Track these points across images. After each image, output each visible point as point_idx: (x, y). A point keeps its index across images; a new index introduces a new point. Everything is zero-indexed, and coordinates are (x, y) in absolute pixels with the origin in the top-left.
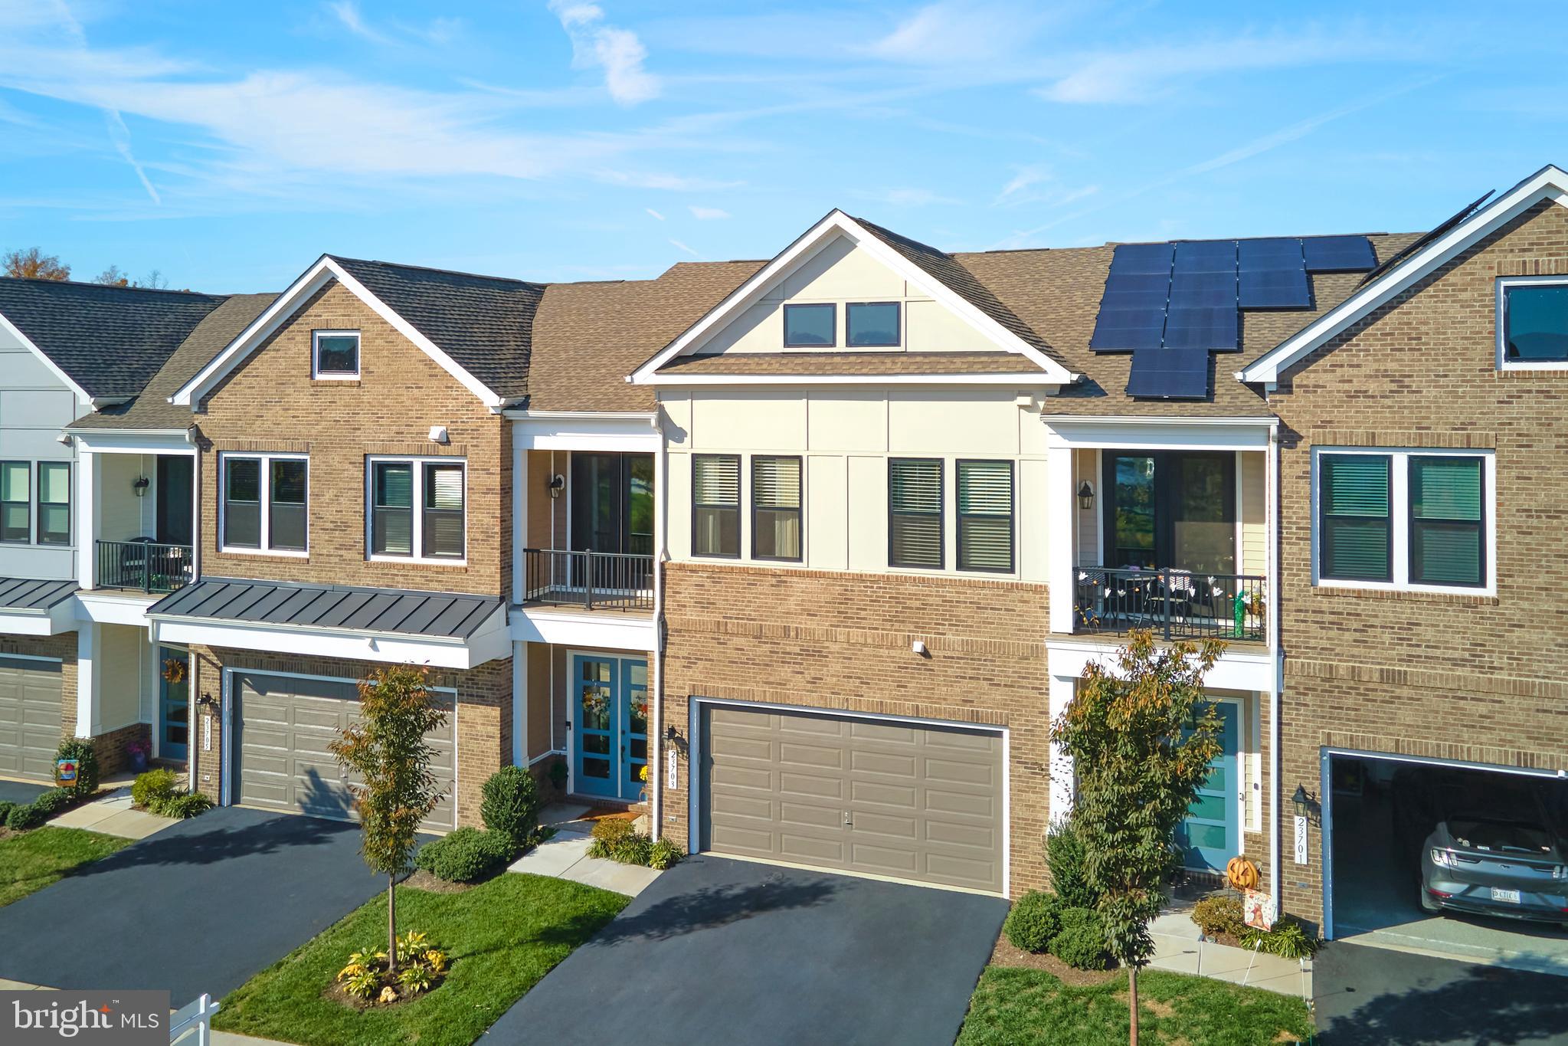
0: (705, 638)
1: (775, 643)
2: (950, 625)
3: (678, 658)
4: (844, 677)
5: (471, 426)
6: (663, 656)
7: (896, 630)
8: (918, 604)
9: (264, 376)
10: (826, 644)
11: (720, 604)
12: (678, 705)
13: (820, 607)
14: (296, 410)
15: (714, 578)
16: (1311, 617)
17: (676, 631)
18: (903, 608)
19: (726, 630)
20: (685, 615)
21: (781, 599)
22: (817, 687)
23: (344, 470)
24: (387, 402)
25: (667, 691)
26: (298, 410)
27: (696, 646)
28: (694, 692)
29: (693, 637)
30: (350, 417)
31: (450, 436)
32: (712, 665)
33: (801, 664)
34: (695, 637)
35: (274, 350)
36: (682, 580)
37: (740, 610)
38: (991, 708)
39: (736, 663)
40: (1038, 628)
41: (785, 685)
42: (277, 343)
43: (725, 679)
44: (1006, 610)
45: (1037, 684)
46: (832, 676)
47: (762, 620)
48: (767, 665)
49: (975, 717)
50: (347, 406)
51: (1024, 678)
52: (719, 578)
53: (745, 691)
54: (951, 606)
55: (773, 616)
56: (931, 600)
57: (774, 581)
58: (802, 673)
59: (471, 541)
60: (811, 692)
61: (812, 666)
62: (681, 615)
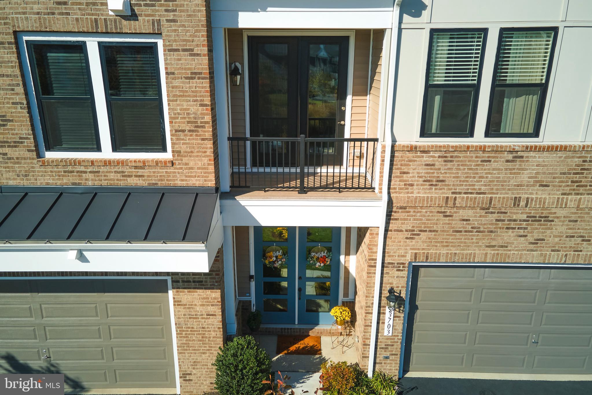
0: (431, 212)
1: (502, 213)
3: (401, 231)
6: (386, 230)
10: (553, 210)
11: (450, 181)
12: (398, 270)
13: (554, 178)
15: (446, 157)
17: (401, 208)
19: (454, 204)
20: (412, 193)
21: (515, 173)
22: (538, 247)
25: (388, 260)
27: (421, 220)
28: (415, 258)
29: (418, 212)
31: (135, 9)
32: (435, 235)
34: (420, 212)
36: (410, 161)
37: (470, 185)
39: (461, 232)
41: (507, 247)
43: (447, 246)
46: (555, 236)
48: (491, 232)
52: (452, 157)
53: (467, 254)
55: (504, 189)
57: (510, 157)
58: (526, 236)
59: (176, 132)
60: (532, 250)
61: (537, 229)
62: (408, 193)
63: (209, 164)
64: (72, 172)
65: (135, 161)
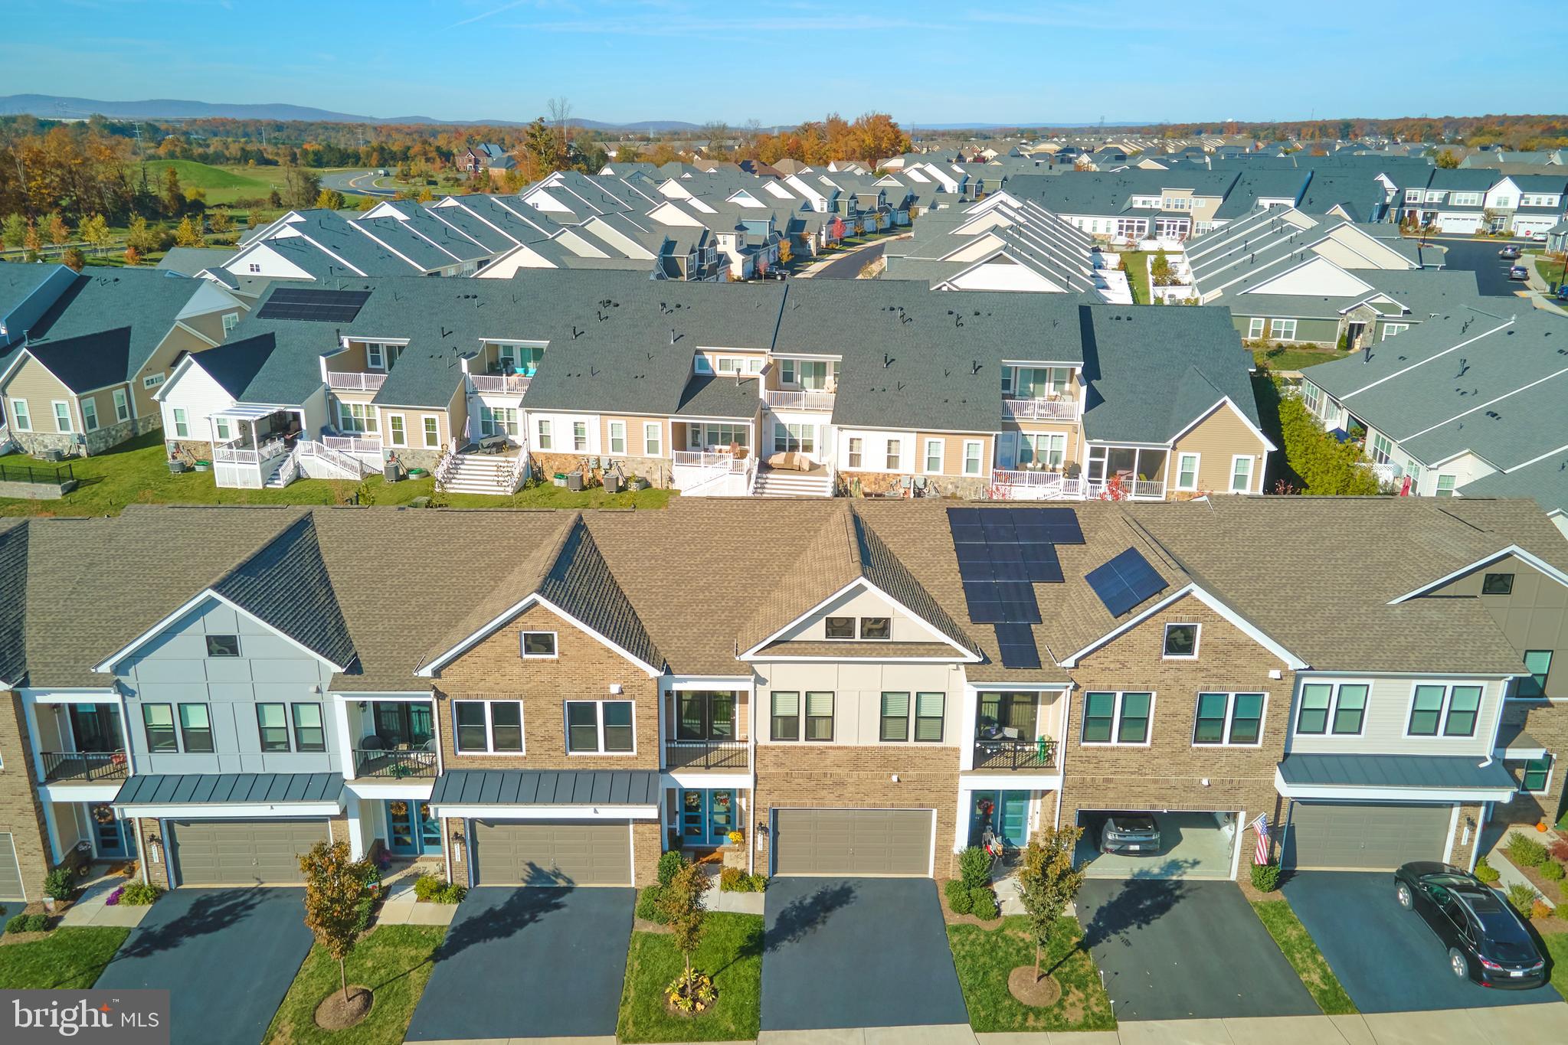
0: (779, 780)
1: (818, 781)
2: (911, 767)
3: (763, 791)
4: (855, 793)
5: (637, 684)
6: (755, 790)
7: (883, 771)
8: (895, 759)
10: (846, 779)
11: (788, 764)
12: (764, 814)
13: (844, 763)
15: (785, 751)
17: (762, 778)
18: (887, 760)
19: (791, 776)
20: (767, 770)
21: (822, 760)
22: (841, 799)
23: (551, 708)
24: (578, 671)
25: (757, 806)
26: (513, 675)
27: (774, 784)
28: (774, 806)
29: (772, 781)
30: (553, 680)
31: (624, 690)
32: (782, 793)
33: (833, 789)
35: (493, 642)
36: (766, 753)
37: (799, 767)
38: (932, 801)
39: (797, 791)
40: (954, 768)
41: (824, 799)
42: (495, 638)
44: (939, 758)
45: (953, 792)
46: (849, 794)
47: (812, 771)
48: (814, 791)
50: (549, 673)
51: (947, 789)
52: (789, 751)
53: (802, 804)
54: (911, 758)
55: (818, 769)
56: (901, 757)
58: (833, 793)
59: (639, 744)
60: (838, 801)
61: (839, 789)
64: (581, 762)
65: (616, 757)
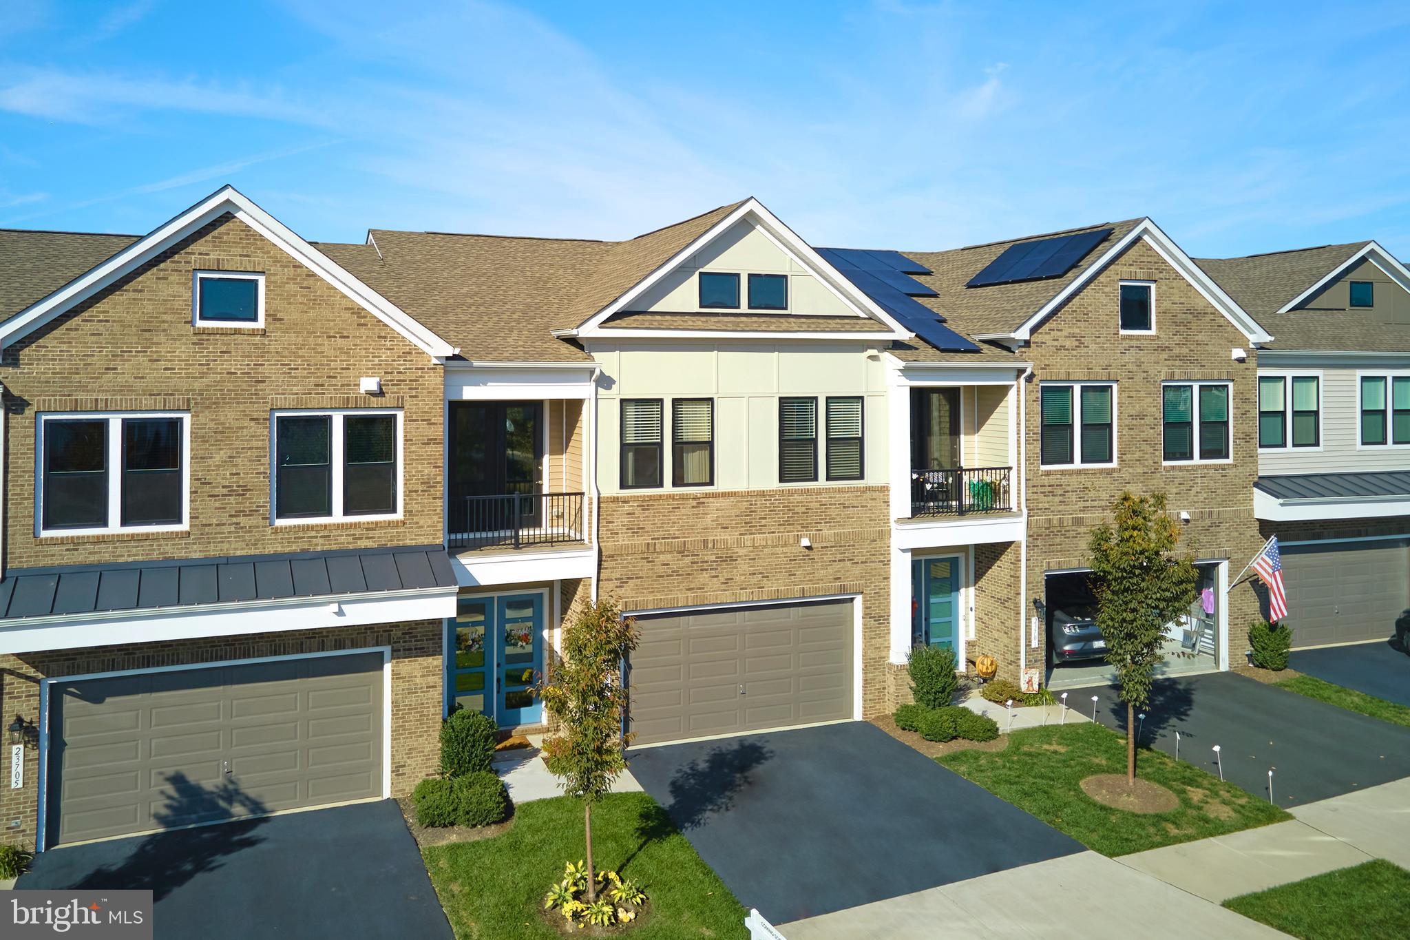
0: (636, 559)
2: (825, 523)
3: (611, 580)
4: (750, 574)
5: (409, 375)
6: (598, 580)
7: (788, 532)
9: (118, 321)
10: (736, 550)
11: (649, 528)
13: (731, 520)
14: (171, 361)
15: (643, 506)
16: (1040, 489)
17: (610, 556)
18: (793, 513)
19: (655, 549)
20: (618, 541)
21: (700, 518)
23: (243, 428)
24: (300, 352)
26: (174, 361)
27: (628, 567)
28: (626, 608)
29: (625, 560)
30: (252, 369)
31: (384, 388)
32: (641, 581)
33: (716, 569)
35: (134, 291)
36: (614, 511)
37: (666, 531)
38: (853, 581)
39: (663, 576)
40: (882, 518)
41: (703, 588)
42: (140, 282)
43: (653, 592)
44: (862, 507)
45: (882, 558)
46: (741, 575)
47: (685, 537)
48: (689, 574)
49: (843, 589)
50: (247, 356)
51: (874, 555)
52: (648, 505)
54: (826, 508)
55: (694, 533)
57: (694, 503)
58: (718, 576)
59: (409, 493)
60: (725, 590)
61: (725, 568)
62: (614, 541)
63: (438, 522)
64: (303, 538)
65: (368, 523)
